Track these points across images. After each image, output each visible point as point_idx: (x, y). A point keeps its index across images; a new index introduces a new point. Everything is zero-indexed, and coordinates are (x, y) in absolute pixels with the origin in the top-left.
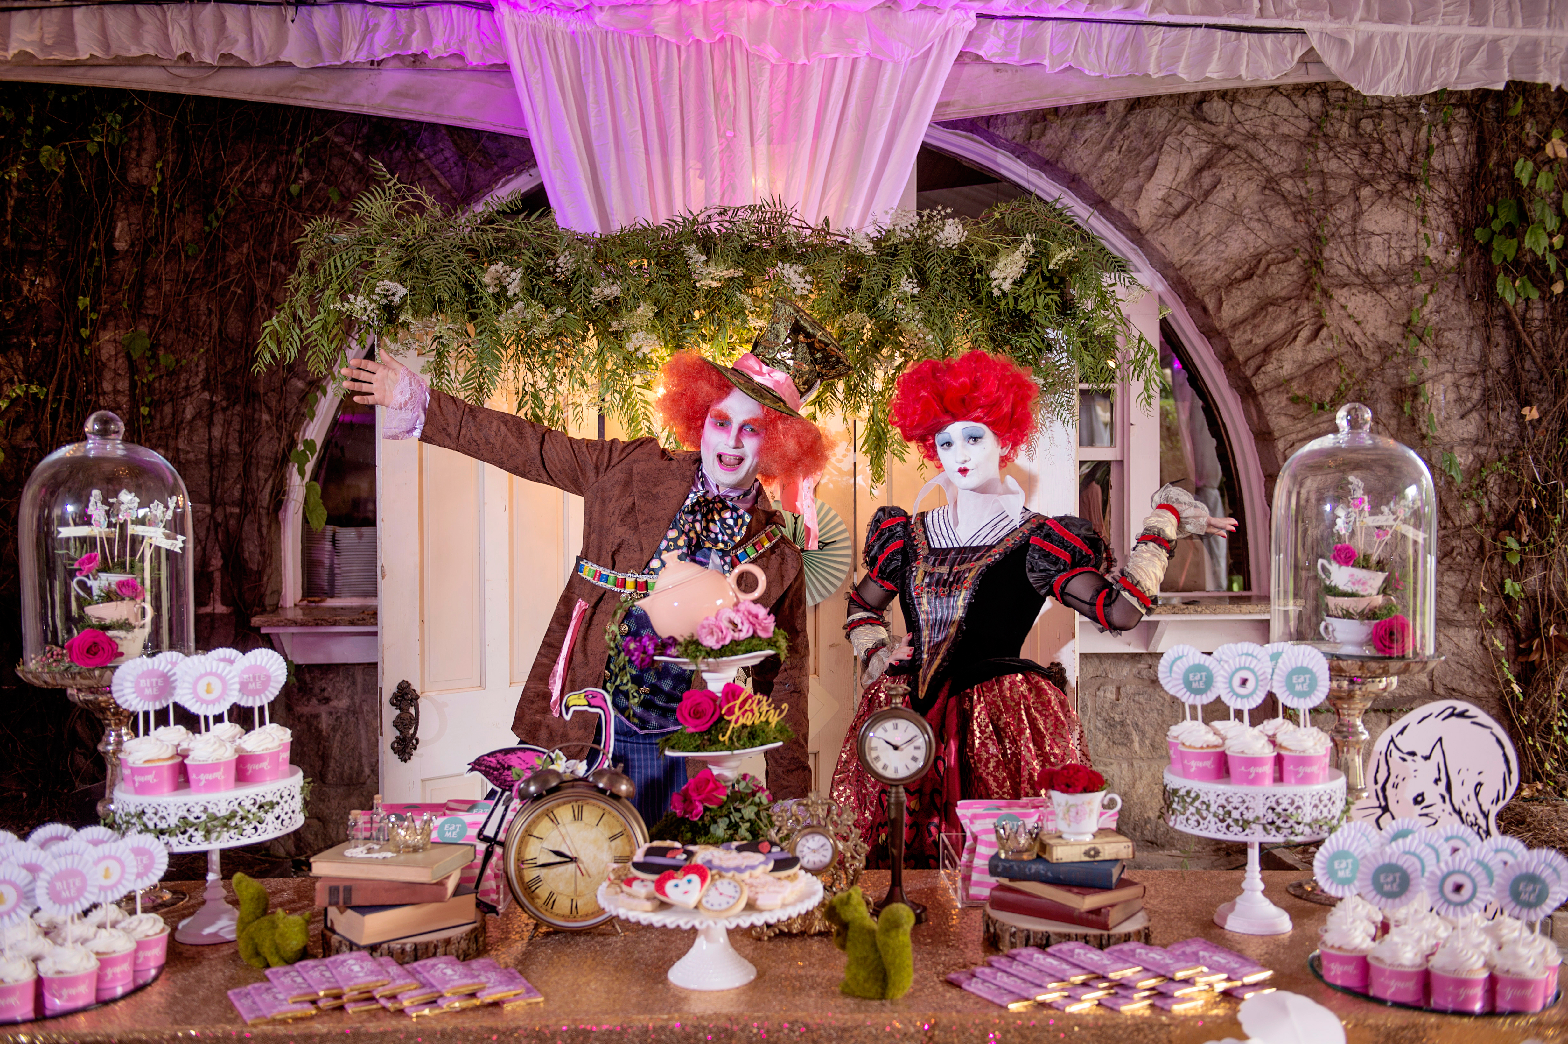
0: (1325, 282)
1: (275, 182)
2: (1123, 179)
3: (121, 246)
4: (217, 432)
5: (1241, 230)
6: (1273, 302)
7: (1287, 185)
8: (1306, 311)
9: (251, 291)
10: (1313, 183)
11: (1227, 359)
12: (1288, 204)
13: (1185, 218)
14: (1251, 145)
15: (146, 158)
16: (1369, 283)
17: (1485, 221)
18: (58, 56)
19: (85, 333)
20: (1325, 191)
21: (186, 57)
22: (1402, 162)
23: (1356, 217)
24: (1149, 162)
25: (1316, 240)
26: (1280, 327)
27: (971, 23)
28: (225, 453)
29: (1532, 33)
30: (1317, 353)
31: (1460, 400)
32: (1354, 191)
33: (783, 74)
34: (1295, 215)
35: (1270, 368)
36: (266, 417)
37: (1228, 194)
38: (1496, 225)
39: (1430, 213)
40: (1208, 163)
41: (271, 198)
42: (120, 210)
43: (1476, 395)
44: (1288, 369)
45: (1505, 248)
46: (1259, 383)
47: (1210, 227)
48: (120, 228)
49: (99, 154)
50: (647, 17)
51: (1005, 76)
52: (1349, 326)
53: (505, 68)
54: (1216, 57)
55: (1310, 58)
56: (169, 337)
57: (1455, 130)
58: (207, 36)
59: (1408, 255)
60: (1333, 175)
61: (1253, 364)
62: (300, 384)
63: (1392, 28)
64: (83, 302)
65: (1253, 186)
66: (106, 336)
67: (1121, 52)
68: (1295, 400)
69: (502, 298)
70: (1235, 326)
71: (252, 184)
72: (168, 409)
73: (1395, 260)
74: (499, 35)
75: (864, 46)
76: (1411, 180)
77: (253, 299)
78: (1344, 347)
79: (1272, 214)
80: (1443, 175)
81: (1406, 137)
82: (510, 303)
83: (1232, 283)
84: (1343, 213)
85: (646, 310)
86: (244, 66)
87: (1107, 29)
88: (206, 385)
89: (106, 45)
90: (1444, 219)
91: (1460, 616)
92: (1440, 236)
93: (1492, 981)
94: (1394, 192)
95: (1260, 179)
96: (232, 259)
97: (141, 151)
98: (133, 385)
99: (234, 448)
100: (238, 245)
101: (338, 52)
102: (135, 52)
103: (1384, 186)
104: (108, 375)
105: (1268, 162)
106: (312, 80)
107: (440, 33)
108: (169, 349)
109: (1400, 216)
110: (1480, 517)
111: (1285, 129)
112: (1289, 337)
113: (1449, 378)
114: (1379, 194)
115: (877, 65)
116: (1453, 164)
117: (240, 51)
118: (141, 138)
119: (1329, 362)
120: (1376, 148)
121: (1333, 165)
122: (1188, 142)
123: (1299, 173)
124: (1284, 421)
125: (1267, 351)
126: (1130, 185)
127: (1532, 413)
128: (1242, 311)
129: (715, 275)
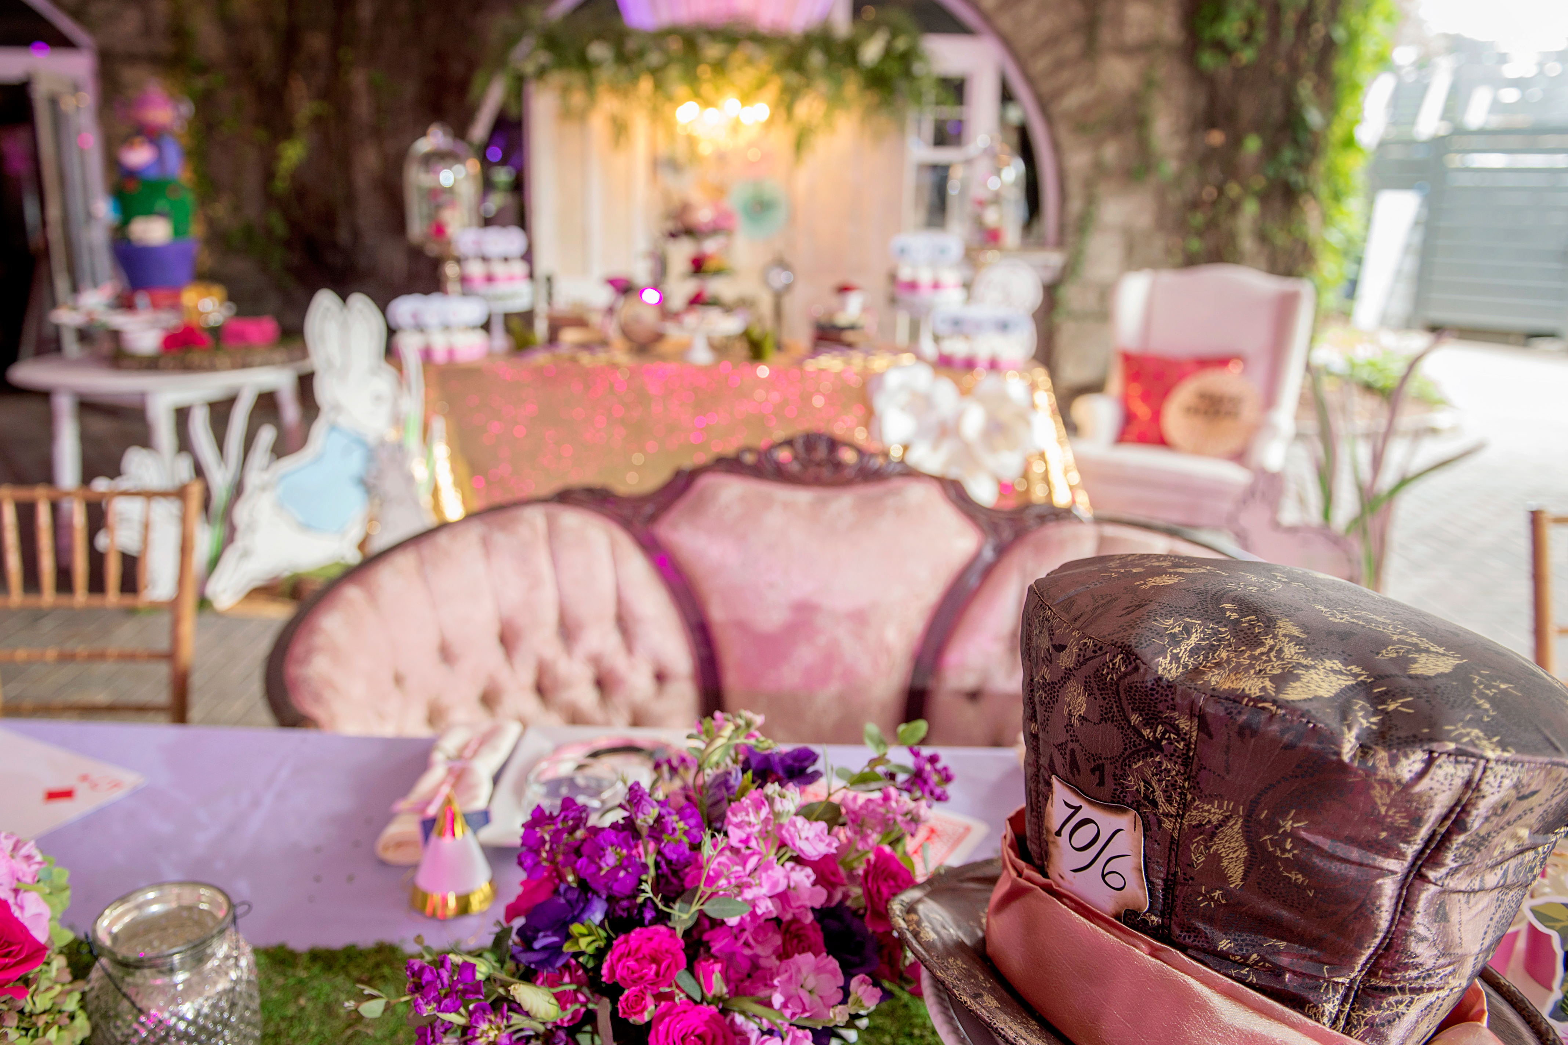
0: (1098, 49)
5: (1049, 12)
13: (1010, 8)
17: (1199, 11)
23: (1121, 8)
25: (1094, 21)
26: (1066, 78)
30: (1091, 95)
34: (1083, 4)
35: (1061, 103)
39: (1167, 5)
44: (1072, 104)
45: (1208, 33)
46: (1054, 112)
47: (1029, 11)
59: (1150, 34)
61: (1051, 100)
66: (356, 72)
69: (599, 60)
79: (1069, 2)
82: (604, 65)
85: (676, 70)
90: (1177, 9)
92: (1173, 21)
109: (1148, 6)
119: (1099, 100)
125: (1060, 92)
129: (713, 51)
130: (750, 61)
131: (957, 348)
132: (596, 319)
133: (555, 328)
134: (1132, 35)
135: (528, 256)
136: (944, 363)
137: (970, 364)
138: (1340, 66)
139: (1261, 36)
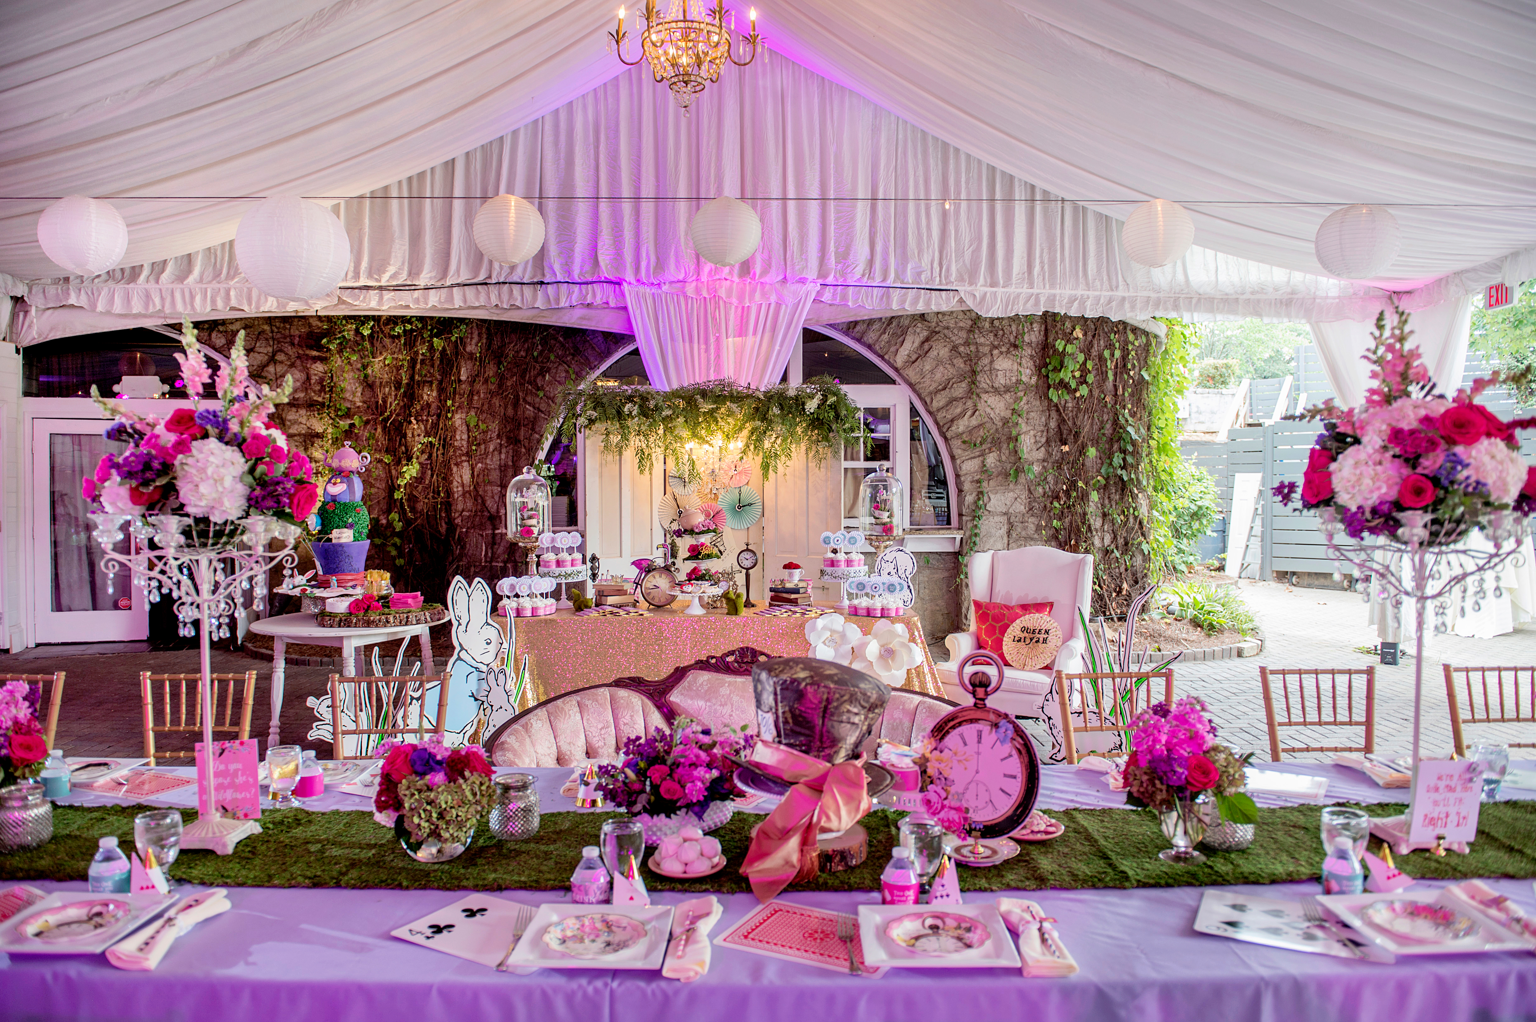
0: (978, 391)
1: (527, 351)
2: (890, 347)
3: (463, 378)
4: (503, 456)
5: (941, 368)
6: (956, 399)
7: (962, 349)
8: (970, 403)
9: (517, 398)
10: (973, 348)
11: (937, 423)
12: (962, 357)
13: (917, 363)
14: (946, 331)
15: (474, 341)
16: (996, 391)
17: (1046, 365)
18: (446, 306)
19: (449, 415)
20: (978, 351)
21: (497, 306)
22: (1012, 340)
23: (992, 362)
24: (901, 339)
25: (974, 372)
26: (958, 410)
27: (819, 287)
28: (506, 466)
29: (1053, 291)
30: (974, 422)
31: (1036, 442)
32: (991, 351)
33: (740, 309)
34: (965, 362)
35: (953, 428)
36: (523, 450)
37: (935, 353)
38: (1050, 367)
39: (1024, 361)
40: (927, 340)
41: (525, 357)
42: (463, 363)
43: (1044, 440)
44: (961, 429)
45: (1053, 378)
46: (949, 435)
47: (928, 368)
48: (463, 370)
49: (456, 341)
50: (684, 287)
51: (834, 308)
52: (988, 410)
53: (625, 309)
54: (921, 300)
55: (961, 301)
56: (482, 417)
57: (1035, 325)
58: (505, 297)
59: (1014, 379)
60: (981, 344)
61: (946, 427)
62: (537, 436)
63: (994, 289)
64: (449, 403)
65: (947, 349)
66: (457, 416)
67: (882, 299)
68: (964, 442)
69: (630, 414)
70: (938, 410)
71: (518, 352)
72: (483, 447)
73: (1008, 381)
74: (623, 295)
75: (773, 298)
76: (1016, 346)
77: (518, 400)
78: (986, 419)
79: (955, 361)
80: (1030, 344)
81: (1014, 328)
82: (633, 418)
83: (937, 391)
84: (986, 361)
85: (681, 420)
86: (519, 308)
87: (875, 289)
88: (499, 436)
89: (465, 301)
90: (1030, 364)
91: (1036, 536)
92: (1028, 371)
93: (882, 609)
94: (1008, 352)
95: (949, 346)
96: (509, 383)
97: (472, 338)
98: (469, 437)
99: (510, 463)
100: (512, 377)
101: (558, 303)
102: (477, 304)
103: (1004, 349)
104: (458, 433)
105: (954, 338)
106: (545, 313)
107: (599, 295)
108: (484, 422)
109: (1010, 362)
110: (1045, 493)
111: (961, 324)
112: (962, 415)
113: (1032, 433)
114: (1001, 353)
115: (778, 305)
116: (1034, 340)
117: (518, 303)
118: (472, 333)
119: (980, 425)
120: (1001, 333)
121: (982, 340)
122: (918, 330)
123: (967, 344)
124: (959, 451)
125: (952, 421)
126: (893, 349)
127: (1066, 448)
128: (941, 404)
129: (706, 407)
130: (730, 413)
131: (863, 602)
132: (629, 587)
133: (601, 594)
134: (1001, 380)
135: (582, 548)
136: (854, 612)
137: (869, 613)
138: (1151, 397)
139: (1090, 378)
